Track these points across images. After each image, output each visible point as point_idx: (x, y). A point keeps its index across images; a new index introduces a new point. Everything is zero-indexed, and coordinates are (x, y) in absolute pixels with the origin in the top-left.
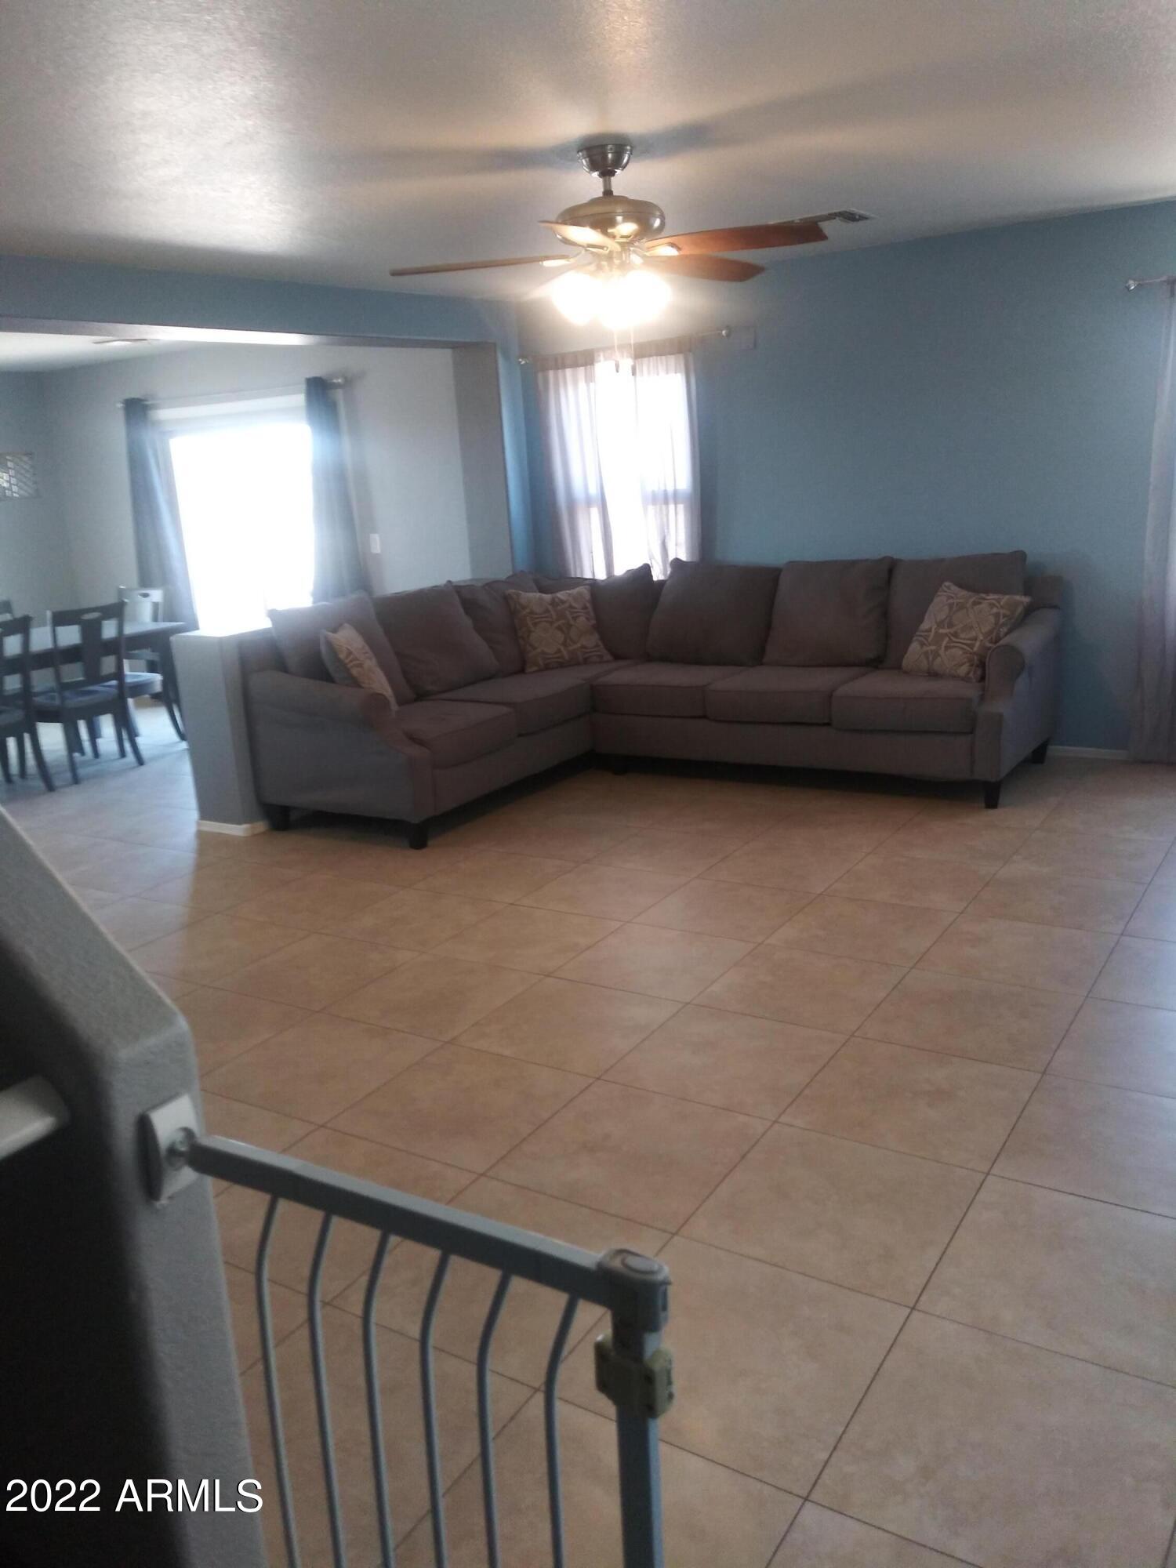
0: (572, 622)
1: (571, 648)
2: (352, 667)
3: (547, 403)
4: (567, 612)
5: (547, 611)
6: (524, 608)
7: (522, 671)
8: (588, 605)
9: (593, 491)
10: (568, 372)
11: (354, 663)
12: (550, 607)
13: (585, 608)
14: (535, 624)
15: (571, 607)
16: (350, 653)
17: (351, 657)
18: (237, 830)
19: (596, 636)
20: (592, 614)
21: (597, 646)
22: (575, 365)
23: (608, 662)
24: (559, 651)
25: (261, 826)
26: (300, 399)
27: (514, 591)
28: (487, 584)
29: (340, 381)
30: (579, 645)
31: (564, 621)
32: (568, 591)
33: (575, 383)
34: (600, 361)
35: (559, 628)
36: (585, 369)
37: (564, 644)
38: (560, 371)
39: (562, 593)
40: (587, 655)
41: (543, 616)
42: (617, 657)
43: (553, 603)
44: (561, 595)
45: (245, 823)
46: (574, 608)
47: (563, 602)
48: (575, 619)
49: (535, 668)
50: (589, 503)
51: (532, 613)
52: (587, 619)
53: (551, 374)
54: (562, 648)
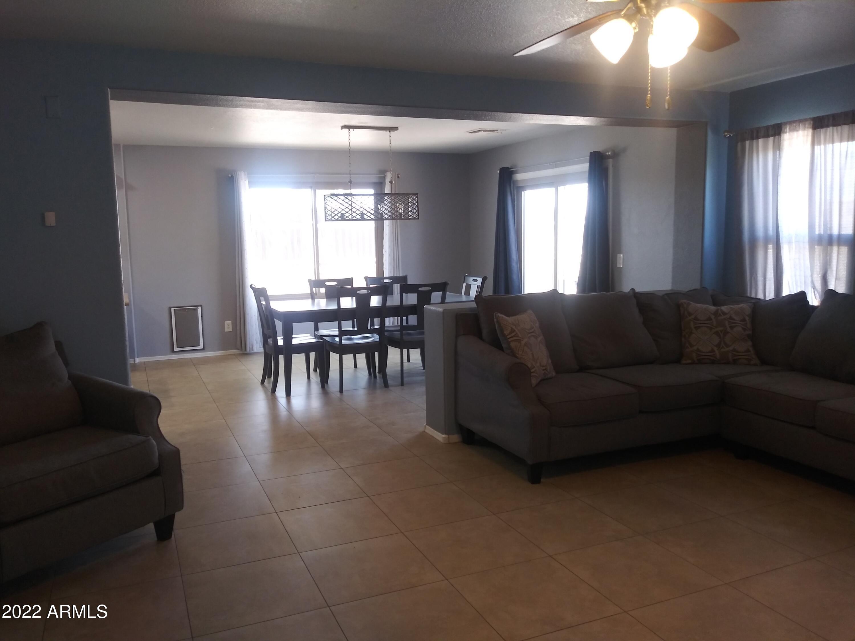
0: (729, 330)
1: (723, 350)
2: (511, 341)
3: (742, 167)
4: (727, 323)
5: (710, 319)
6: (690, 314)
7: (678, 361)
8: (747, 318)
9: (771, 231)
10: (761, 141)
11: (514, 338)
12: (713, 317)
13: (744, 320)
14: (697, 328)
15: (731, 318)
16: (513, 331)
17: (513, 334)
18: (440, 437)
19: (750, 343)
20: (749, 325)
21: (748, 351)
22: (767, 136)
23: (755, 365)
24: (713, 351)
25: (456, 438)
26: (586, 166)
27: (686, 301)
28: (666, 294)
29: (610, 153)
30: (731, 348)
31: (722, 329)
32: (732, 306)
33: (765, 149)
34: (786, 132)
35: (717, 333)
36: (774, 139)
37: (718, 346)
38: (755, 141)
39: (726, 306)
40: (736, 358)
41: (706, 322)
42: (764, 362)
43: (716, 313)
44: (724, 308)
45: (445, 434)
46: (734, 320)
47: (724, 313)
48: (732, 328)
49: (690, 361)
50: (767, 241)
51: (696, 319)
52: (744, 329)
53: (747, 143)
54: (716, 349)
